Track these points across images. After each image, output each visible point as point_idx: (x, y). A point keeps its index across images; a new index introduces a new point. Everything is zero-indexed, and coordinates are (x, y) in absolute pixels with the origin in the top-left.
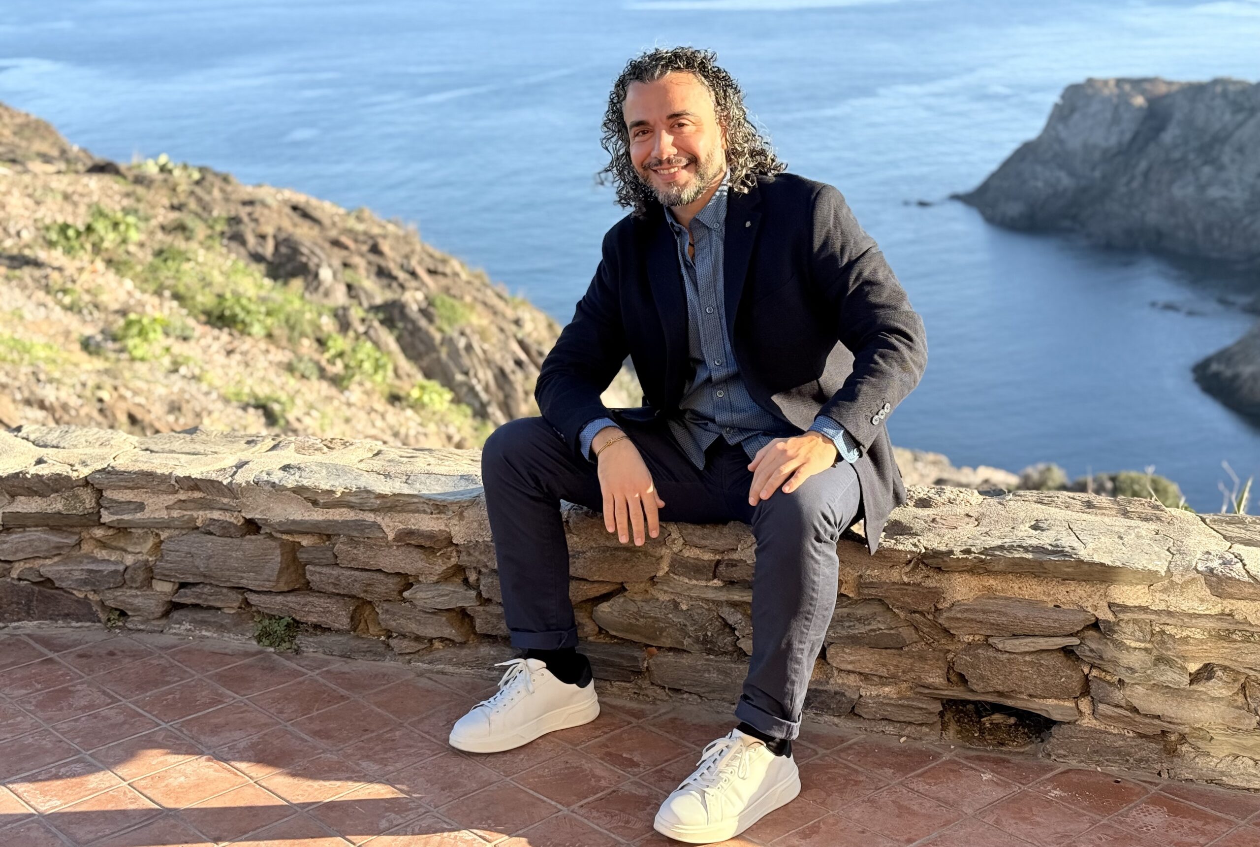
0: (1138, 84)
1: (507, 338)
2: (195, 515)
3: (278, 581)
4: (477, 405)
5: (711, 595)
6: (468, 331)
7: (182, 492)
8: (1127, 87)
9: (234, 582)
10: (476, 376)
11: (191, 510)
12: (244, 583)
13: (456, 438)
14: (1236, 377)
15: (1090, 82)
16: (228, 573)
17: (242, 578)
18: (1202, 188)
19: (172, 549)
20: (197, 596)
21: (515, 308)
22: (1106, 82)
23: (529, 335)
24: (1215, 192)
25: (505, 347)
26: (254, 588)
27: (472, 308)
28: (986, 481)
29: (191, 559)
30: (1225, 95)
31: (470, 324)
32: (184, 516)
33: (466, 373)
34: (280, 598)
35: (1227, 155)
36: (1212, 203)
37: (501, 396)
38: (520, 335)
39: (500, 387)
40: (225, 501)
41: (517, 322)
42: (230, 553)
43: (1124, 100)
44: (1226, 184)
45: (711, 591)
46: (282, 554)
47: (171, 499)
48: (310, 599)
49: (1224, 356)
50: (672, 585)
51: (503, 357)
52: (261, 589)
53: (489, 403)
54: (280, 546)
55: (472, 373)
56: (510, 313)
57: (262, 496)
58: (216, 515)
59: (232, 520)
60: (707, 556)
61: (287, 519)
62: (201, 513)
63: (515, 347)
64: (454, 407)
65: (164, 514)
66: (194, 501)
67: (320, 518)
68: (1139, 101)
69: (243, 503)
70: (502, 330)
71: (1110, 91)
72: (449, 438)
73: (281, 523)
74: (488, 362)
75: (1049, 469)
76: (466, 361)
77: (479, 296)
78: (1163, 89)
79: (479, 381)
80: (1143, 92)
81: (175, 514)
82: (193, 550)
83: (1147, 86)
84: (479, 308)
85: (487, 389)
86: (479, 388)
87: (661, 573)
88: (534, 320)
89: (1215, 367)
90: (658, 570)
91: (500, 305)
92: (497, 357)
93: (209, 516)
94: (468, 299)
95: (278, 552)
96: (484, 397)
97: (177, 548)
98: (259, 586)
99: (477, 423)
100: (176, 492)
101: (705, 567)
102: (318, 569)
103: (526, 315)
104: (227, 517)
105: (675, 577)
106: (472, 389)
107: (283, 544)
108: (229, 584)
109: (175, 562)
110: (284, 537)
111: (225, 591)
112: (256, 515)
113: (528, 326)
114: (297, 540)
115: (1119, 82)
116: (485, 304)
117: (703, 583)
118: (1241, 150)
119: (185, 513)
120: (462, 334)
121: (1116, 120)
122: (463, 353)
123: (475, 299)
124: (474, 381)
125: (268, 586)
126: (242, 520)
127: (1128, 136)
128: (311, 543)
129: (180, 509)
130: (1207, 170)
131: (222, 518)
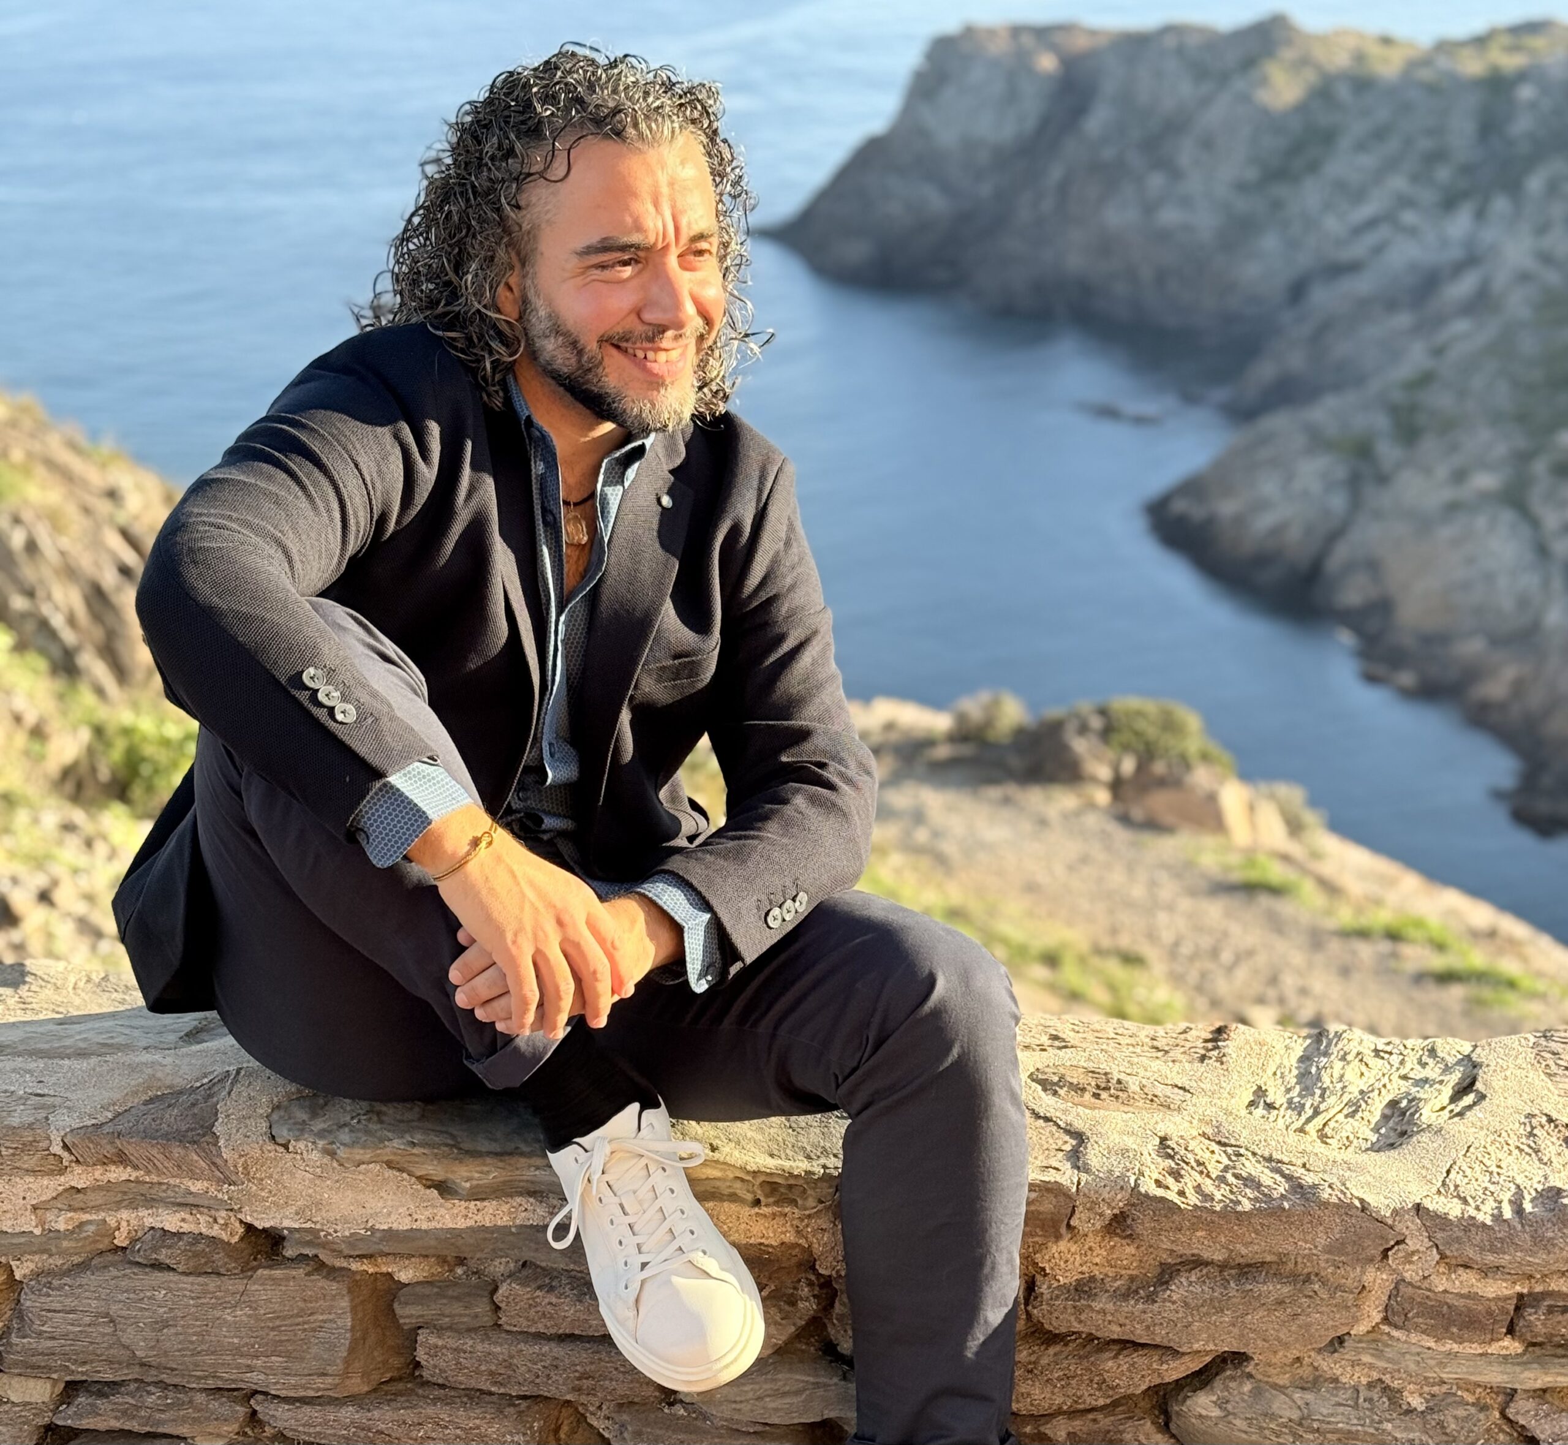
0: (1044, 34)
1: (98, 527)
2: (112, 1222)
3: (346, 1374)
4: (56, 652)
5: (1496, 1376)
6: (27, 516)
7: (78, 1169)
8: (1027, 41)
9: (228, 1376)
10: (49, 597)
11: (97, 1208)
12: (255, 1379)
13: (30, 719)
14: (1210, 521)
15: (969, 32)
16: (209, 1359)
17: (250, 1369)
18: (1149, 209)
19: (58, 1307)
20: (124, 1413)
21: (103, 466)
22: (991, 33)
23: (136, 518)
24: (1169, 216)
25: (96, 543)
26: (283, 1393)
27: (26, 470)
28: (889, 726)
29: (109, 1330)
30: (1180, 51)
31: (26, 502)
32: (82, 1224)
33: (30, 594)
34: (348, 1413)
35: (1186, 153)
36: (1163, 236)
37: (98, 633)
38: (122, 518)
39: (96, 617)
40: (197, 1186)
41: (113, 495)
42: (217, 1313)
43: (1021, 62)
44: (1186, 202)
45: (1496, 1368)
46: (354, 1309)
47: (48, 1187)
48: (430, 1411)
49: (1193, 487)
50: (1389, 1353)
51: (97, 564)
52: (302, 1393)
53: (77, 649)
54: (350, 1291)
55: (40, 593)
56: (96, 478)
57: (300, 1174)
58: (171, 1221)
59: (215, 1231)
60: (1496, 1289)
61: (372, 1229)
62: (124, 1214)
63: (115, 542)
64: (16, 659)
65: (29, 1224)
66: (109, 1186)
67: (462, 1224)
68: (1047, 63)
69: (249, 1193)
70: (87, 511)
71: (999, 47)
72: (18, 719)
73: (354, 1240)
74: (69, 572)
75: (996, 703)
76: (28, 572)
77: (37, 447)
78: (1081, 43)
79: (57, 608)
80: (1054, 48)
81: (62, 1223)
82: (114, 1309)
83: (1059, 38)
84: (40, 471)
85: (72, 621)
86: (58, 621)
87: (1361, 1328)
88: (139, 487)
89: (1179, 506)
90: (1356, 1320)
91: (76, 464)
92: (85, 562)
93: (149, 1222)
94: (17, 455)
95: (345, 1303)
96: (69, 637)
97: (70, 1302)
98: (295, 1387)
99: (59, 684)
100: (62, 1171)
101: (1490, 1313)
102: (450, 1341)
103: (124, 478)
104: (201, 1224)
105: (1395, 1333)
106: (44, 625)
107: (354, 1283)
108: (211, 1383)
109: (65, 1336)
110: (355, 1266)
111: (200, 1398)
112: (282, 1219)
113: (133, 502)
114: (384, 1269)
115: (1016, 31)
116: (51, 464)
117: (1476, 1349)
118: (1207, 144)
119: (86, 1217)
120: (17, 520)
121: (1012, 96)
122: (22, 558)
123: (30, 455)
124: (46, 610)
125: (320, 1385)
126: (241, 1230)
127: (1030, 124)
128: (420, 1276)
129: (71, 1209)
130: (1156, 181)
131: (186, 1228)
